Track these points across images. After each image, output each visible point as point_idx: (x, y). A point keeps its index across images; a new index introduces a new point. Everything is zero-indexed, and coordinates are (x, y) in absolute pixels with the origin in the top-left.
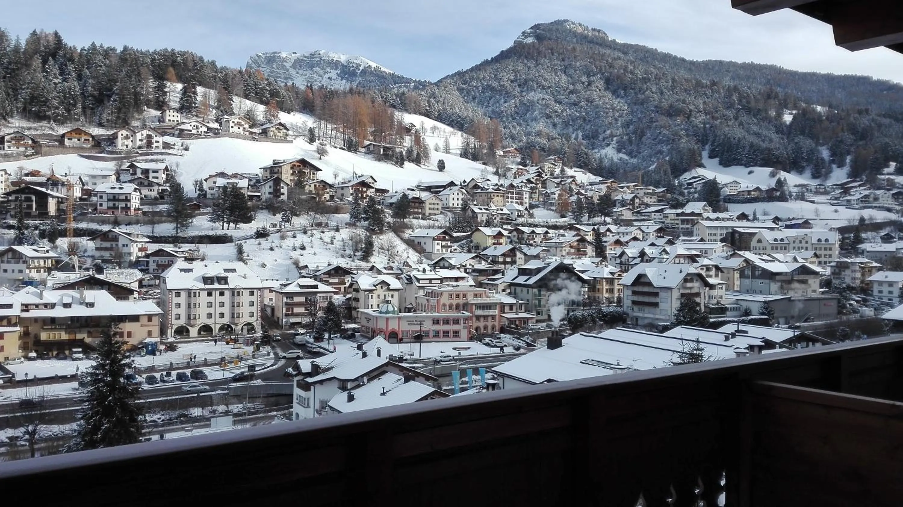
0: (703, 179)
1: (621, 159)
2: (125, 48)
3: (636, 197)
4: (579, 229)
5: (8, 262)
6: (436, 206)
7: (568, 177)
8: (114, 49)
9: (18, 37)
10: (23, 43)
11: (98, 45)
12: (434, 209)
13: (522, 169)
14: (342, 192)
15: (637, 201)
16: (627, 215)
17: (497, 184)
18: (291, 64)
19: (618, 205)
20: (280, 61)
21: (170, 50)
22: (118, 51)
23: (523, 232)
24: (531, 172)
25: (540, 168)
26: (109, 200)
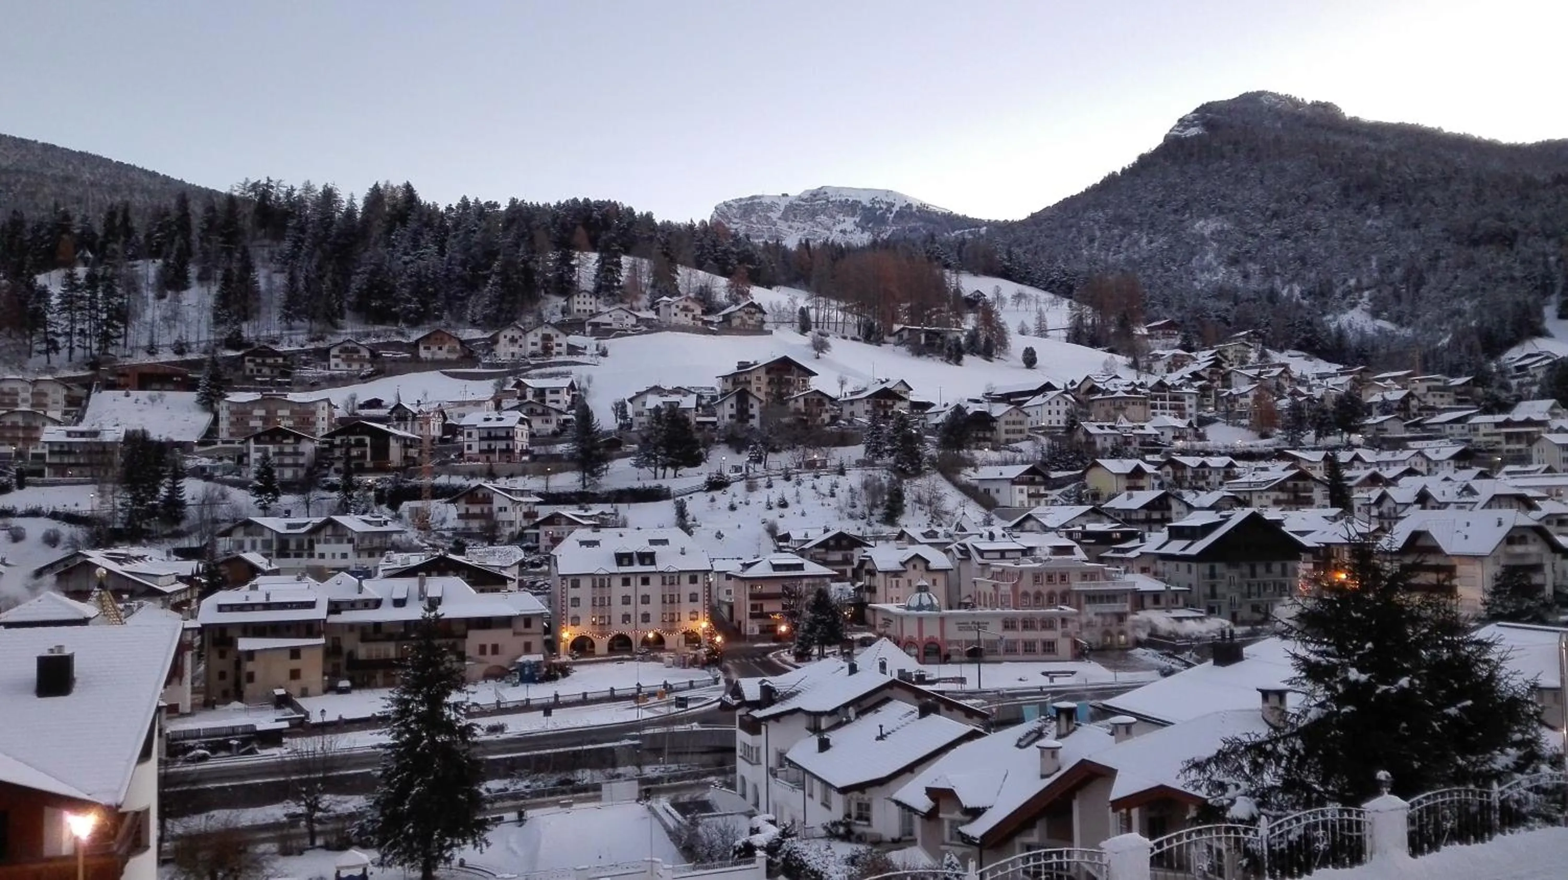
0: (1547, 358)
1: (1380, 330)
2: (513, 201)
3: (1410, 395)
4: (1295, 458)
5: (327, 542)
6: (1018, 427)
7: (1274, 366)
8: (496, 205)
9: (352, 195)
10: (360, 204)
11: (471, 200)
12: (1014, 432)
13: (1182, 356)
14: (852, 408)
15: (1414, 402)
16: (1397, 430)
17: (1132, 383)
18: (779, 214)
19: (1375, 411)
20: (762, 211)
21: (581, 200)
22: (503, 208)
23: (1184, 466)
24: (1201, 360)
25: (1219, 352)
26: (481, 439)
